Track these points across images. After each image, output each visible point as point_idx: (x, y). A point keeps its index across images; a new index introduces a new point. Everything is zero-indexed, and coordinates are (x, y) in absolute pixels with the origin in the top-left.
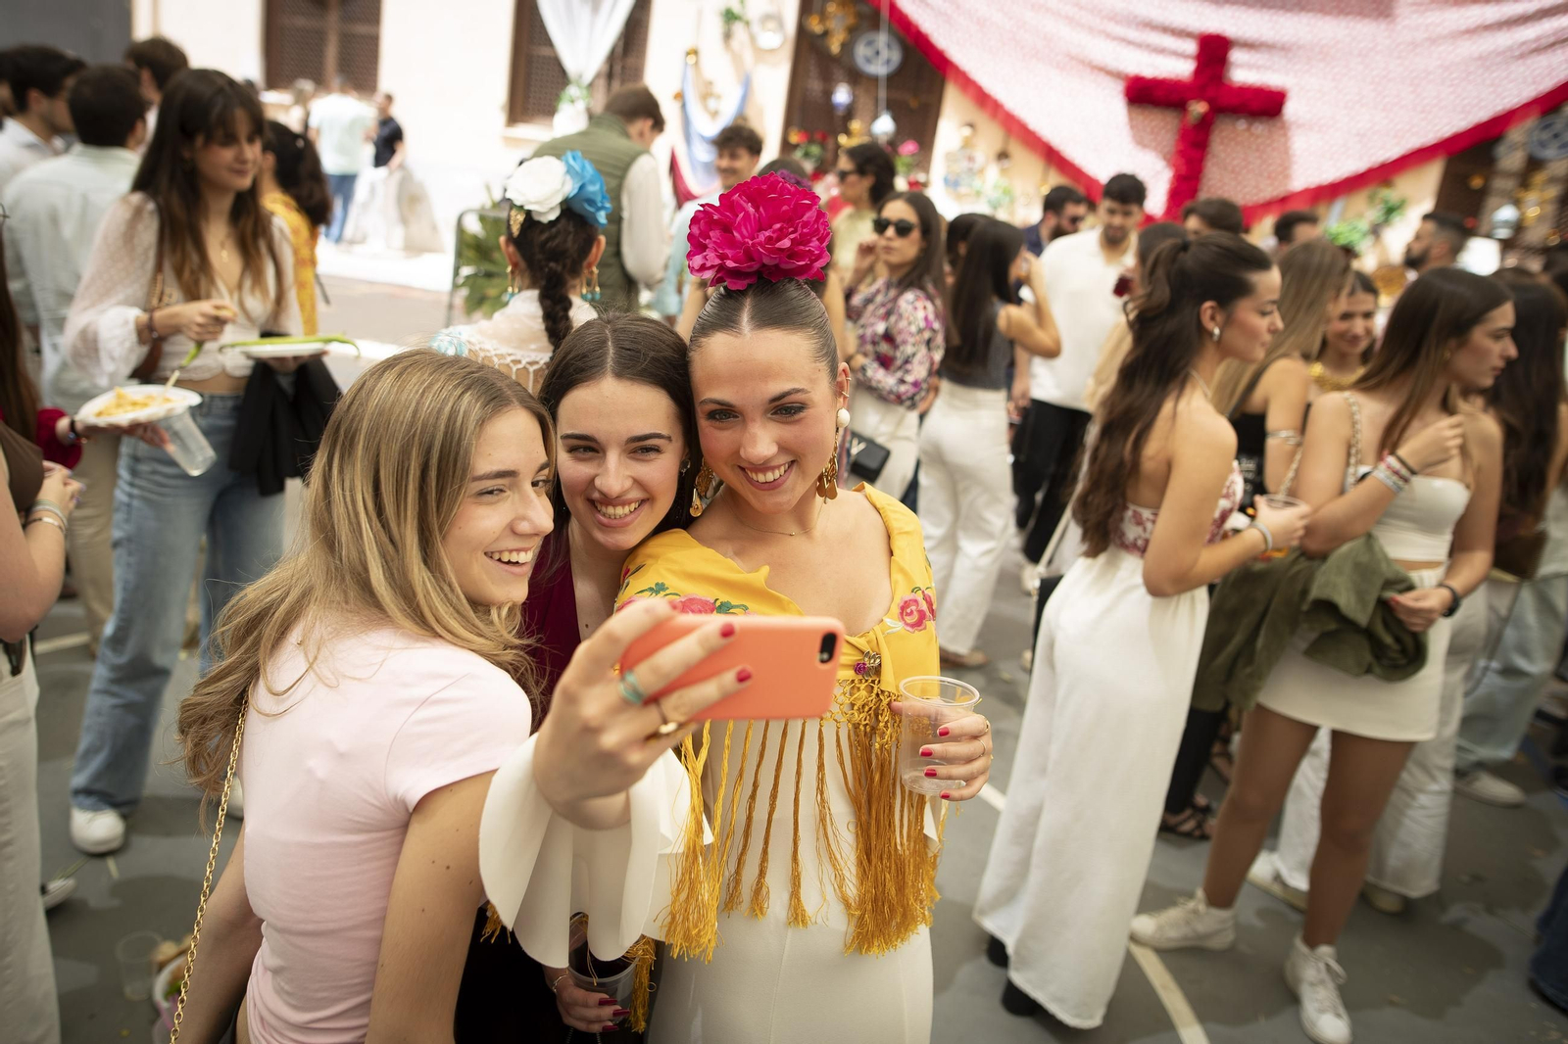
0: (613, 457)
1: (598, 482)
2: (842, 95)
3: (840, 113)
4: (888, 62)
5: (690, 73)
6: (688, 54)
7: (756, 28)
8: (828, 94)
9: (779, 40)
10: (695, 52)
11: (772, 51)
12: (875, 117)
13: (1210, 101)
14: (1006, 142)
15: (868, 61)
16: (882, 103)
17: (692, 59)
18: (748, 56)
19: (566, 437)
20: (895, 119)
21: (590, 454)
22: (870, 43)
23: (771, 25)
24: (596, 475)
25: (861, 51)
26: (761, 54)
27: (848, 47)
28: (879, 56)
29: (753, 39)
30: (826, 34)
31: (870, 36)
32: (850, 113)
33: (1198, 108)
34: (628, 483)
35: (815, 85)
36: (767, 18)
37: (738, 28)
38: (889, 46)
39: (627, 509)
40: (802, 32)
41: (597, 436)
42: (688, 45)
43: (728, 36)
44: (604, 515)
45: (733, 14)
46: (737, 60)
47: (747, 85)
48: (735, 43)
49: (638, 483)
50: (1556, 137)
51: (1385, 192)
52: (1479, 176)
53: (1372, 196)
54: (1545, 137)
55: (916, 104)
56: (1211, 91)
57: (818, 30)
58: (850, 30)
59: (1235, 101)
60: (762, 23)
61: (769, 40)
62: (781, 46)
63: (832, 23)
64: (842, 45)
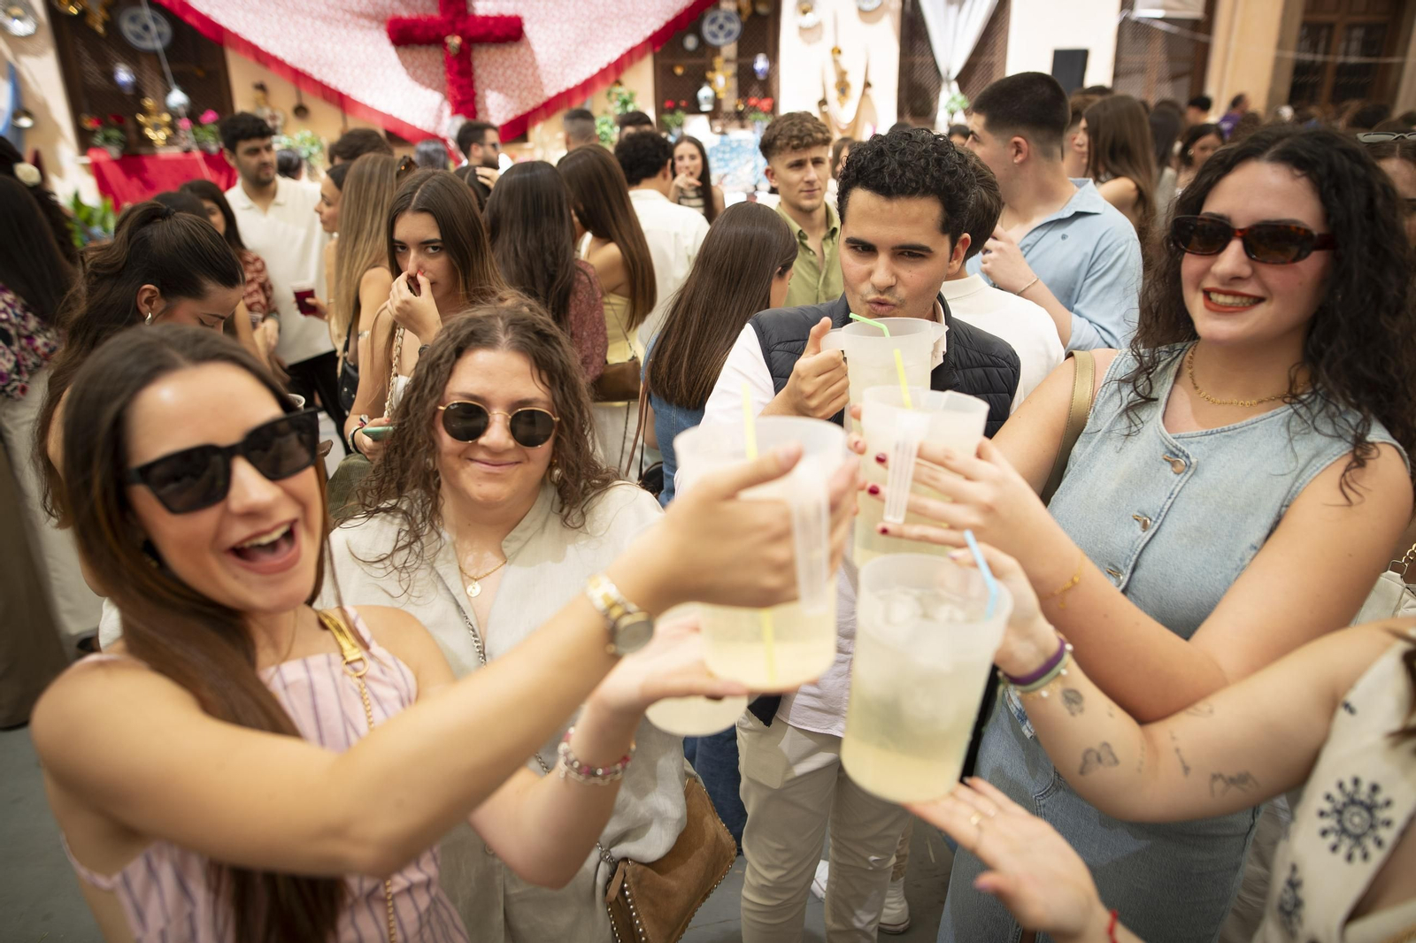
2: (124, 75)
3: (129, 92)
4: (160, 35)
8: (110, 75)
9: (30, 26)
11: (28, 37)
12: (168, 91)
13: (461, 34)
14: (299, 96)
15: (140, 36)
16: (170, 78)
20: (185, 90)
22: (134, 18)
23: (17, 11)
25: (128, 28)
26: (17, 42)
27: (112, 24)
28: (151, 33)
30: (83, 13)
31: (134, 11)
32: (138, 91)
33: (455, 41)
35: (91, 69)
36: (8, 3)
38: (155, 20)
40: (53, 13)
50: (721, 27)
51: (618, 89)
52: (680, 65)
53: (609, 94)
54: (714, 28)
55: (200, 73)
56: (461, 25)
57: (74, 11)
58: (108, 7)
59: (482, 30)
60: (5, 11)
61: (20, 27)
62: (37, 31)
63: (85, 4)
64: (106, 23)
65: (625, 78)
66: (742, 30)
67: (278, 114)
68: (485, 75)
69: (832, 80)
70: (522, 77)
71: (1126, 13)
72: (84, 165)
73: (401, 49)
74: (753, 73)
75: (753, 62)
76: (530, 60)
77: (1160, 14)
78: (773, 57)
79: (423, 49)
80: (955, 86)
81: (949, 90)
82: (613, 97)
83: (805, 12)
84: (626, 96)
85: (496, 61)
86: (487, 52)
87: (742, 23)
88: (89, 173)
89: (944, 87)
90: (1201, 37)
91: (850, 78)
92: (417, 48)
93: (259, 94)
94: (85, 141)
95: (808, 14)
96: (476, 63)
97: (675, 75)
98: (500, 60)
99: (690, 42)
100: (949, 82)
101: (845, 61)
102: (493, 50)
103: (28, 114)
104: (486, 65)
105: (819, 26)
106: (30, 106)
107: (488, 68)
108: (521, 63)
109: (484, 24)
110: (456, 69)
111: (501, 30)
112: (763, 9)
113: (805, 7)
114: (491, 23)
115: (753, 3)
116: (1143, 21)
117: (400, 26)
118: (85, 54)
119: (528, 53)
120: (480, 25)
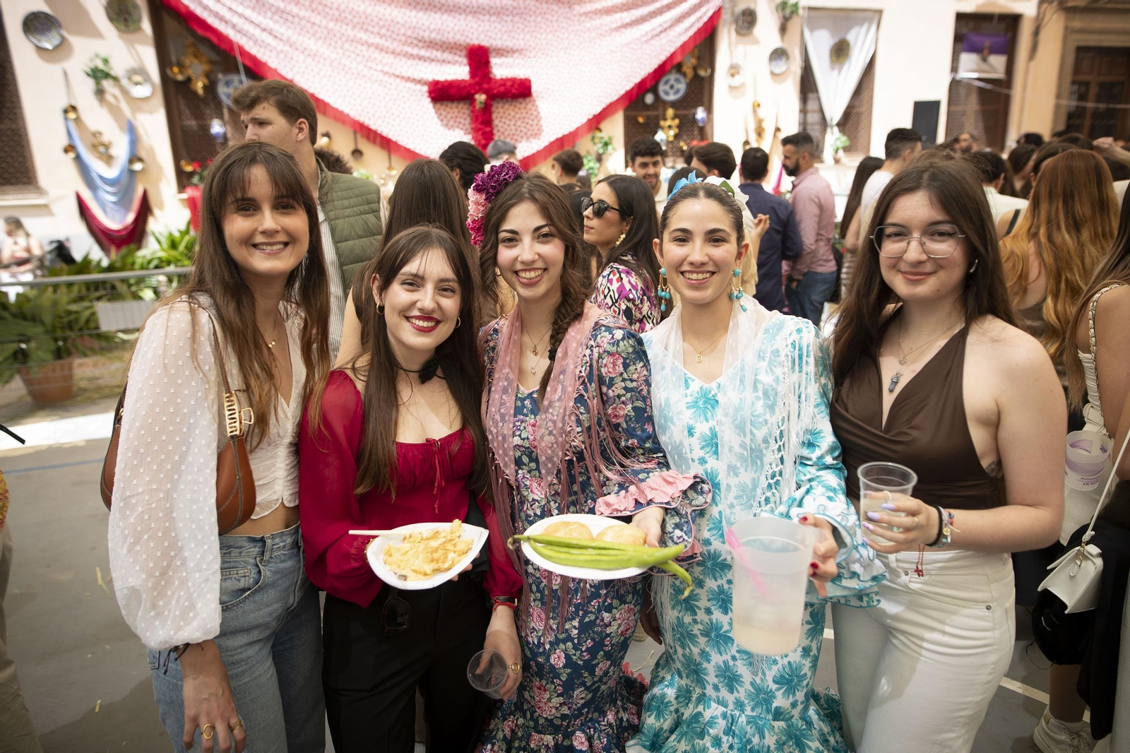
2: (217, 128)
5: (74, 127)
6: (66, 111)
7: (125, 82)
8: (205, 129)
9: (148, 89)
10: (74, 108)
11: (146, 99)
14: (356, 141)
17: (72, 115)
18: (124, 105)
22: (229, 84)
23: (137, 78)
26: (137, 103)
27: (211, 88)
29: (125, 92)
30: (188, 80)
31: (227, 77)
33: (481, 98)
35: (192, 123)
36: (132, 72)
37: (108, 85)
40: (166, 79)
42: (64, 103)
43: (100, 92)
45: (99, 71)
46: (115, 111)
47: (132, 131)
48: (109, 97)
50: (672, 87)
51: (598, 134)
52: (641, 116)
53: (593, 138)
54: (667, 87)
56: (485, 86)
57: (180, 78)
58: (208, 75)
59: (502, 89)
60: (130, 79)
61: (142, 91)
62: (153, 94)
63: (190, 72)
64: (205, 87)
65: (603, 126)
68: (501, 124)
69: (752, 126)
70: (528, 127)
71: (953, 75)
72: (182, 200)
73: (438, 106)
74: (694, 121)
75: (694, 114)
76: (535, 113)
77: (975, 75)
78: (709, 110)
79: (454, 105)
80: (836, 129)
81: (832, 133)
82: (596, 140)
83: (733, 76)
84: (606, 139)
86: (503, 106)
87: (687, 84)
88: (185, 207)
89: (829, 130)
90: (1004, 91)
91: (764, 125)
92: (450, 102)
94: (183, 180)
95: (736, 77)
96: (495, 115)
97: (638, 122)
98: (513, 113)
99: (649, 99)
100: (832, 127)
101: (762, 113)
102: (507, 105)
103: (140, 160)
104: (502, 117)
105: (743, 85)
106: (143, 154)
107: (504, 119)
108: (528, 116)
109: (504, 85)
110: (480, 119)
111: (516, 89)
112: (702, 73)
113: (733, 71)
114: (509, 84)
115: (695, 68)
116: (964, 81)
117: (440, 86)
118: (187, 112)
119: (534, 108)
120: (501, 85)
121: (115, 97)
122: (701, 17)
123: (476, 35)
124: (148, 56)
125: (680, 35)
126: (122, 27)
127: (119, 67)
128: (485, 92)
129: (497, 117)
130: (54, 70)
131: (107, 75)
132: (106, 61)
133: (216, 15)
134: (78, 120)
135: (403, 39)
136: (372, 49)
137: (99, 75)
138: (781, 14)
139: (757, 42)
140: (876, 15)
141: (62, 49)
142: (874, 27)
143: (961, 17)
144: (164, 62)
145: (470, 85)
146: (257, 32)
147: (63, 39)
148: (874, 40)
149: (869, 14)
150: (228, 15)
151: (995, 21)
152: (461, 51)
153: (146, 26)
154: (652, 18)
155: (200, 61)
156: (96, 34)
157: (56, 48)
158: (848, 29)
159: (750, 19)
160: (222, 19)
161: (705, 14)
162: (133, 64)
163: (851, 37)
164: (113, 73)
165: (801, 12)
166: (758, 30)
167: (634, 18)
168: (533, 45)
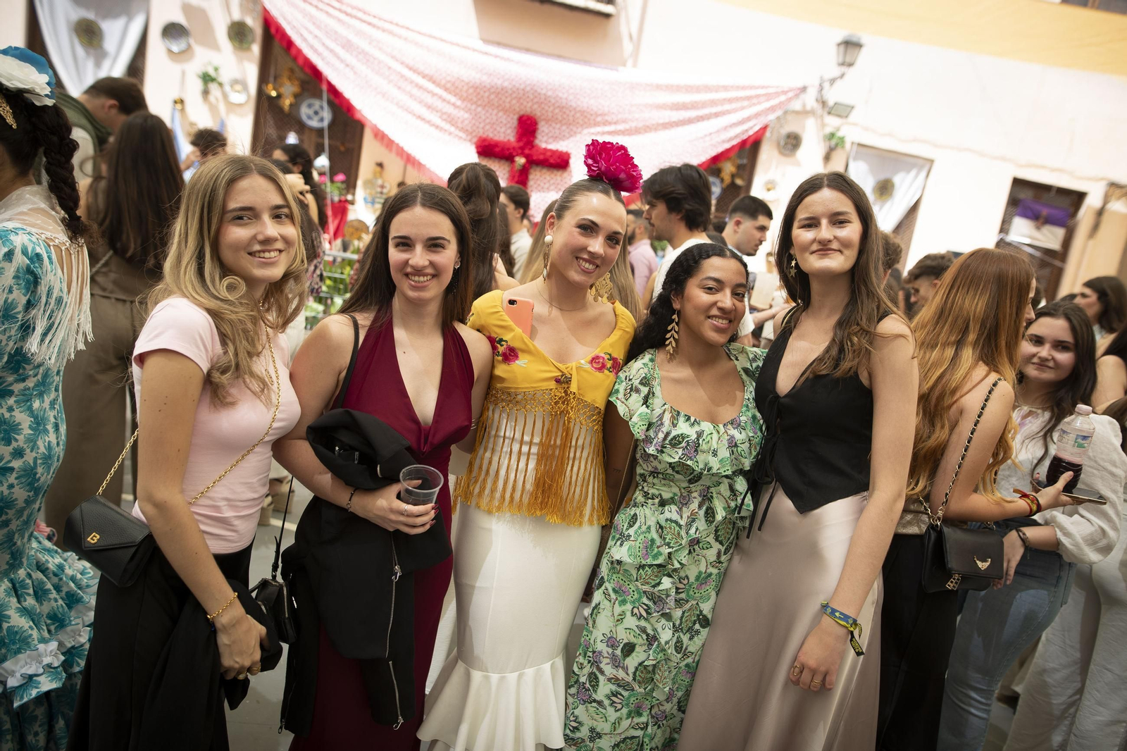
0: (419, 248)
1: (410, 262)
4: (323, 120)
5: (177, 115)
6: (175, 102)
7: (227, 88)
8: (282, 137)
9: (244, 98)
10: (182, 102)
11: (240, 105)
15: (310, 118)
17: (179, 106)
18: (222, 107)
19: (395, 238)
20: (331, 159)
21: (405, 248)
22: (310, 106)
23: (238, 87)
24: (410, 259)
25: (304, 110)
26: (232, 107)
27: (295, 106)
28: (318, 116)
29: (225, 96)
30: (279, 96)
31: (310, 101)
33: (521, 161)
34: (427, 263)
35: (271, 131)
36: (235, 82)
37: (213, 88)
38: (323, 109)
39: (425, 278)
40: (261, 93)
41: (411, 237)
42: (176, 96)
43: (206, 93)
44: (413, 281)
45: (209, 76)
46: (213, 109)
48: (211, 98)
49: (432, 264)
55: (342, 149)
56: (527, 151)
57: (274, 94)
58: (296, 96)
59: (541, 157)
60: (232, 86)
61: (237, 97)
62: (246, 102)
63: (282, 90)
64: (291, 105)
66: (721, 193)
67: (387, 185)
68: (535, 186)
71: (1002, 236)
77: (1028, 241)
83: (769, 190)
85: (545, 178)
86: (540, 171)
87: (722, 189)
90: (1057, 263)
92: (493, 159)
93: (378, 169)
95: (771, 192)
96: (531, 177)
98: (548, 178)
102: (545, 171)
104: (537, 180)
105: (777, 201)
107: (539, 182)
108: (562, 183)
109: (544, 154)
110: (516, 179)
111: (554, 160)
112: (739, 182)
113: (769, 186)
114: (549, 154)
115: (733, 176)
116: (1014, 244)
117: (486, 144)
118: (272, 122)
119: (569, 178)
120: (541, 154)
121: (217, 99)
122: (747, 131)
123: (529, 105)
124: (251, 72)
125: (724, 142)
126: (237, 45)
127: (225, 76)
128: (526, 156)
129: (533, 179)
130: (176, 68)
131: (213, 80)
132: (216, 69)
133: (312, 47)
134: (183, 110)
135: (465, 95)
136: (435, 98)
137: (207, 79)
138: (827, 144)
139: (798, 164)
140: (927, 164)
141: (186, 53)
142: (923, 174)
143: (1018, 183)
144: (263, 78)
145: (514, 148)
146: (341, 66)
147: (189, 47)
148: (922, 187)
149: (920, 162)
150: (321, 49)
151: (1053, 193)
152: (514, 114)
153: (256, 49)
154: (698, 121)
155: (292, 84)
156: (214, 46)
157: (182, 52)
158: (896, 172)
159: (794, 142)
160: (316, 51)
161: (751, 128)
162: (237, 75)
163: (897, 179)
164: (220, 79)
165: (848, 146)
166: (801, 153)
167: (681, 118)
168: (560, 119)
